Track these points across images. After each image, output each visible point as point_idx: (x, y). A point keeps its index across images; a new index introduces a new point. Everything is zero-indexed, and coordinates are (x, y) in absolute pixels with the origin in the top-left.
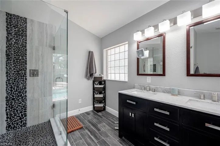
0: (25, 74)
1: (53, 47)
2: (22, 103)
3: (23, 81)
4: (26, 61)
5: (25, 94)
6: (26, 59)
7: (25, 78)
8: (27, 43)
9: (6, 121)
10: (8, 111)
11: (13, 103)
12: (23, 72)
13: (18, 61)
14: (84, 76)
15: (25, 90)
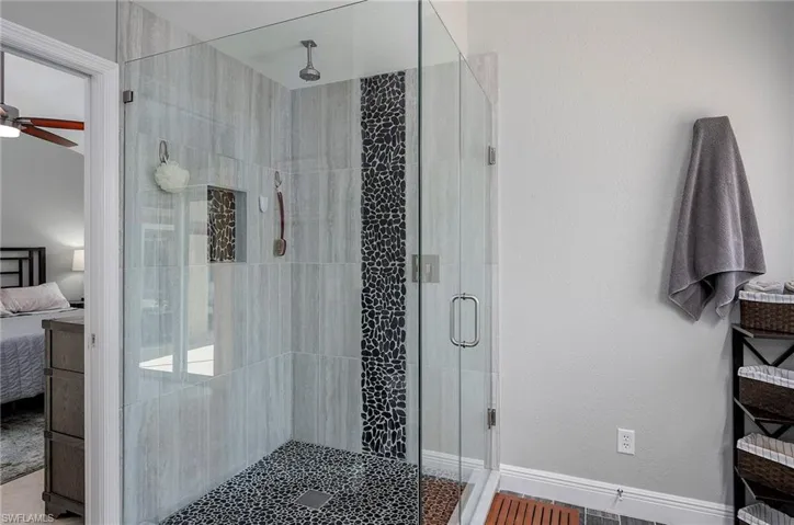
0: (402, 272)
1: (485, 152)
2: (396, 371)
3: (397, 295)
4: (403, 225)
5: (401, 343)
6: (404, 217)
7: (400, 285)
8: (406, 159)
9: (364, 416)
10: (365, 387)
11: (376, 367)
12: (397, 263)
13: (386, 226)
14: (656, 291)
15: (401, 329)
